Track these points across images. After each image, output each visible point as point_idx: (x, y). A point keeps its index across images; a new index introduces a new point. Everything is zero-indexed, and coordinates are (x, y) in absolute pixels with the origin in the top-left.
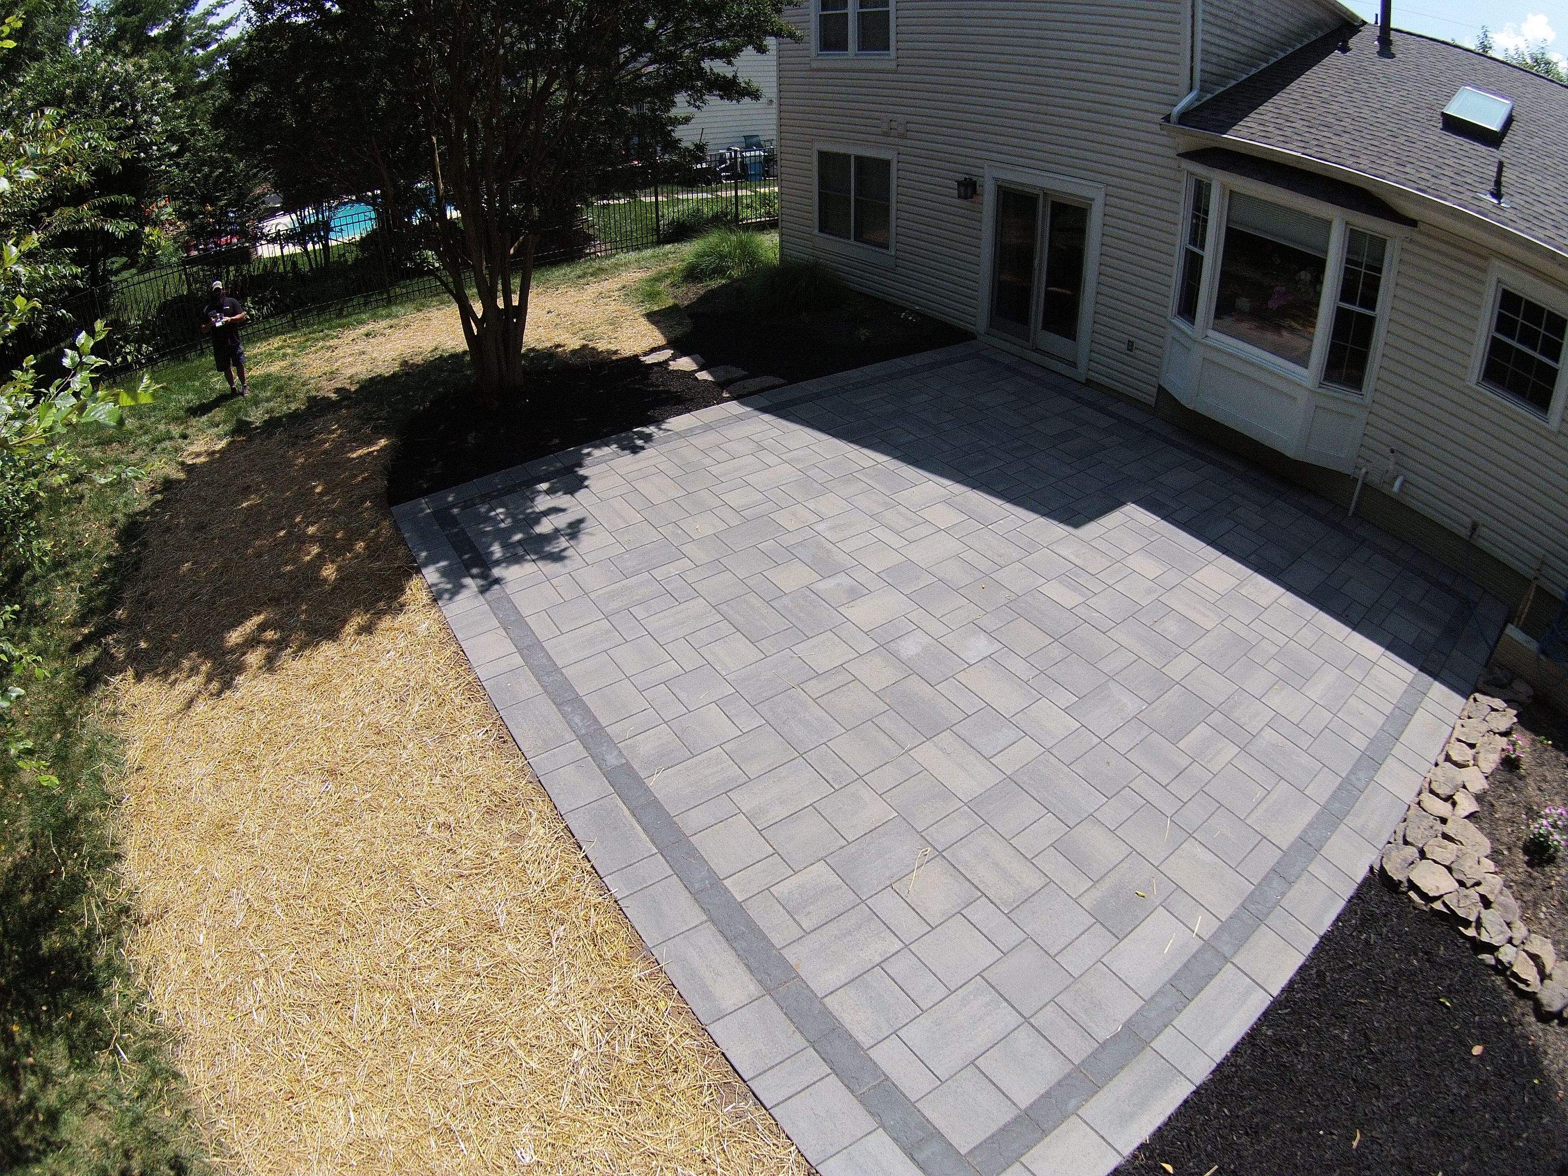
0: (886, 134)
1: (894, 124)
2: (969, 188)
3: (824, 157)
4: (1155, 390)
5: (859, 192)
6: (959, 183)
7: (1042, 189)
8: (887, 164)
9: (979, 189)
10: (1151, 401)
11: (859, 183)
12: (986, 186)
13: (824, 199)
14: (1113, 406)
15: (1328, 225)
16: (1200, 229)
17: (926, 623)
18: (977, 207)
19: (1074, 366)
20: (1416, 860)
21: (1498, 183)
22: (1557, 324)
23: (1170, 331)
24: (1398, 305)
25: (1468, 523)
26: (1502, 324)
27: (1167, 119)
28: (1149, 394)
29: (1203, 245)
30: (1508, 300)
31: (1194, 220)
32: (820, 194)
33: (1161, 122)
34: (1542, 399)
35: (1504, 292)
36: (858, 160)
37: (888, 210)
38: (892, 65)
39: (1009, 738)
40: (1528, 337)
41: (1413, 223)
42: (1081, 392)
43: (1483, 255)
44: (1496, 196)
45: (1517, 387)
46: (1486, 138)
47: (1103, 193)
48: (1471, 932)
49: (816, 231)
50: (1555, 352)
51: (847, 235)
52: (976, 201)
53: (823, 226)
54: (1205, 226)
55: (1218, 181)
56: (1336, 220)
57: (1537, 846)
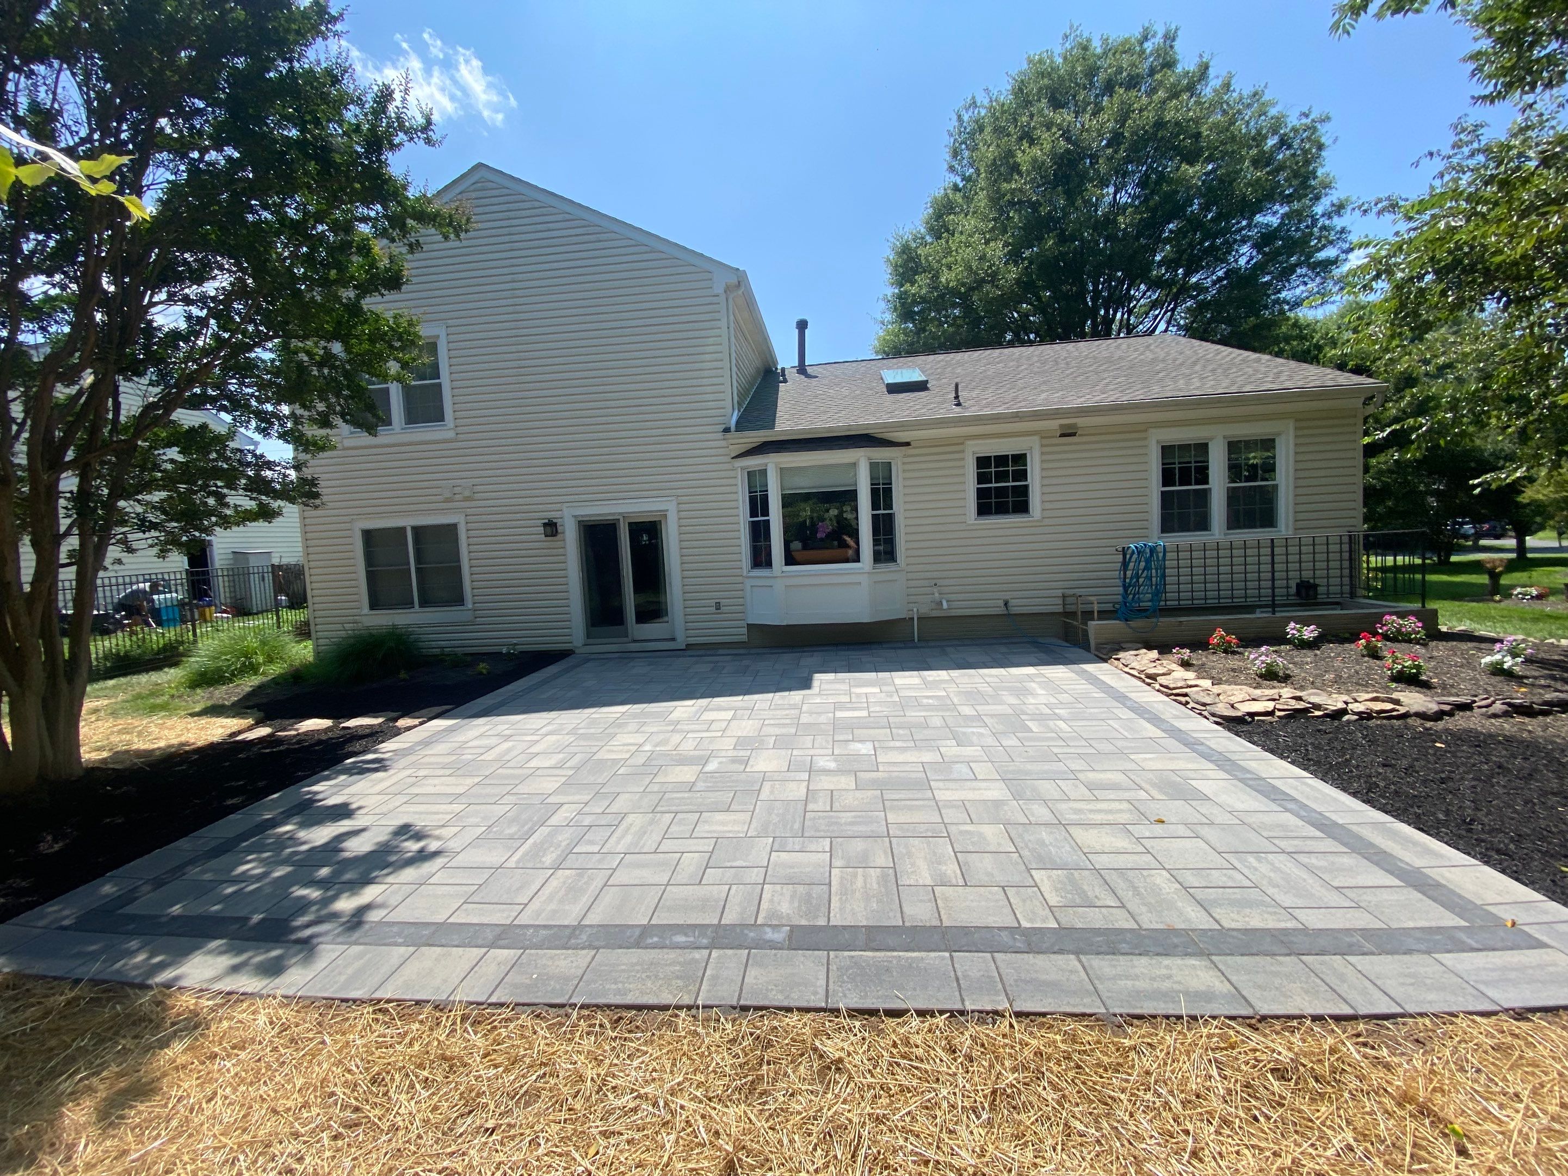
0: (447, 501)
1: (457, 490)
2: (551, 528)
3: (368, 536)
4: (745, 630)
5: (418, 559)
6: (545, 525)
7: (620, 514)
8: (452, 529)
9: (560, 529)
10: (745, 638)
11: (418, 552)
12: (567, 525)
13: (372, 578)
14: (721, 652)
15: (854, 465)
16: (759, 504)
17: (811, 752)
18: (560, 544)
19: (673, 639)
20: (1232, 706)
21: (957, 397)
22: (1020, 459)
23: (748, 583)
24: (908, 499)
25: (1001, 603)
26: (981, 478)
27: (727, 430)
28: (741, 634)
29: (766, 512)
30: (983, 462)
31: (753, 501)
32: (368, 572)
33: (720, 435)
34: (1022, 507)
35: (978, 459)
36: (416, 529)
37: (458, 569)
38: (451, 434)
39: (964, 769)
40: (1001, 476)
41: (908, 444)
42: (689, 653)
43: (959, 442)
44: (959, 404)
45: (1002, 509)
46: (921, 386)
47: (675, 503)
48: (1318, 713)
49: (366, 610)
50: (1022, 475)
51: (410, 604)
52: (559, 537)
53: (375, 604)
54: (765, 499)
55: (773, 463)
56: (861, 458)
57: (1271, 675)
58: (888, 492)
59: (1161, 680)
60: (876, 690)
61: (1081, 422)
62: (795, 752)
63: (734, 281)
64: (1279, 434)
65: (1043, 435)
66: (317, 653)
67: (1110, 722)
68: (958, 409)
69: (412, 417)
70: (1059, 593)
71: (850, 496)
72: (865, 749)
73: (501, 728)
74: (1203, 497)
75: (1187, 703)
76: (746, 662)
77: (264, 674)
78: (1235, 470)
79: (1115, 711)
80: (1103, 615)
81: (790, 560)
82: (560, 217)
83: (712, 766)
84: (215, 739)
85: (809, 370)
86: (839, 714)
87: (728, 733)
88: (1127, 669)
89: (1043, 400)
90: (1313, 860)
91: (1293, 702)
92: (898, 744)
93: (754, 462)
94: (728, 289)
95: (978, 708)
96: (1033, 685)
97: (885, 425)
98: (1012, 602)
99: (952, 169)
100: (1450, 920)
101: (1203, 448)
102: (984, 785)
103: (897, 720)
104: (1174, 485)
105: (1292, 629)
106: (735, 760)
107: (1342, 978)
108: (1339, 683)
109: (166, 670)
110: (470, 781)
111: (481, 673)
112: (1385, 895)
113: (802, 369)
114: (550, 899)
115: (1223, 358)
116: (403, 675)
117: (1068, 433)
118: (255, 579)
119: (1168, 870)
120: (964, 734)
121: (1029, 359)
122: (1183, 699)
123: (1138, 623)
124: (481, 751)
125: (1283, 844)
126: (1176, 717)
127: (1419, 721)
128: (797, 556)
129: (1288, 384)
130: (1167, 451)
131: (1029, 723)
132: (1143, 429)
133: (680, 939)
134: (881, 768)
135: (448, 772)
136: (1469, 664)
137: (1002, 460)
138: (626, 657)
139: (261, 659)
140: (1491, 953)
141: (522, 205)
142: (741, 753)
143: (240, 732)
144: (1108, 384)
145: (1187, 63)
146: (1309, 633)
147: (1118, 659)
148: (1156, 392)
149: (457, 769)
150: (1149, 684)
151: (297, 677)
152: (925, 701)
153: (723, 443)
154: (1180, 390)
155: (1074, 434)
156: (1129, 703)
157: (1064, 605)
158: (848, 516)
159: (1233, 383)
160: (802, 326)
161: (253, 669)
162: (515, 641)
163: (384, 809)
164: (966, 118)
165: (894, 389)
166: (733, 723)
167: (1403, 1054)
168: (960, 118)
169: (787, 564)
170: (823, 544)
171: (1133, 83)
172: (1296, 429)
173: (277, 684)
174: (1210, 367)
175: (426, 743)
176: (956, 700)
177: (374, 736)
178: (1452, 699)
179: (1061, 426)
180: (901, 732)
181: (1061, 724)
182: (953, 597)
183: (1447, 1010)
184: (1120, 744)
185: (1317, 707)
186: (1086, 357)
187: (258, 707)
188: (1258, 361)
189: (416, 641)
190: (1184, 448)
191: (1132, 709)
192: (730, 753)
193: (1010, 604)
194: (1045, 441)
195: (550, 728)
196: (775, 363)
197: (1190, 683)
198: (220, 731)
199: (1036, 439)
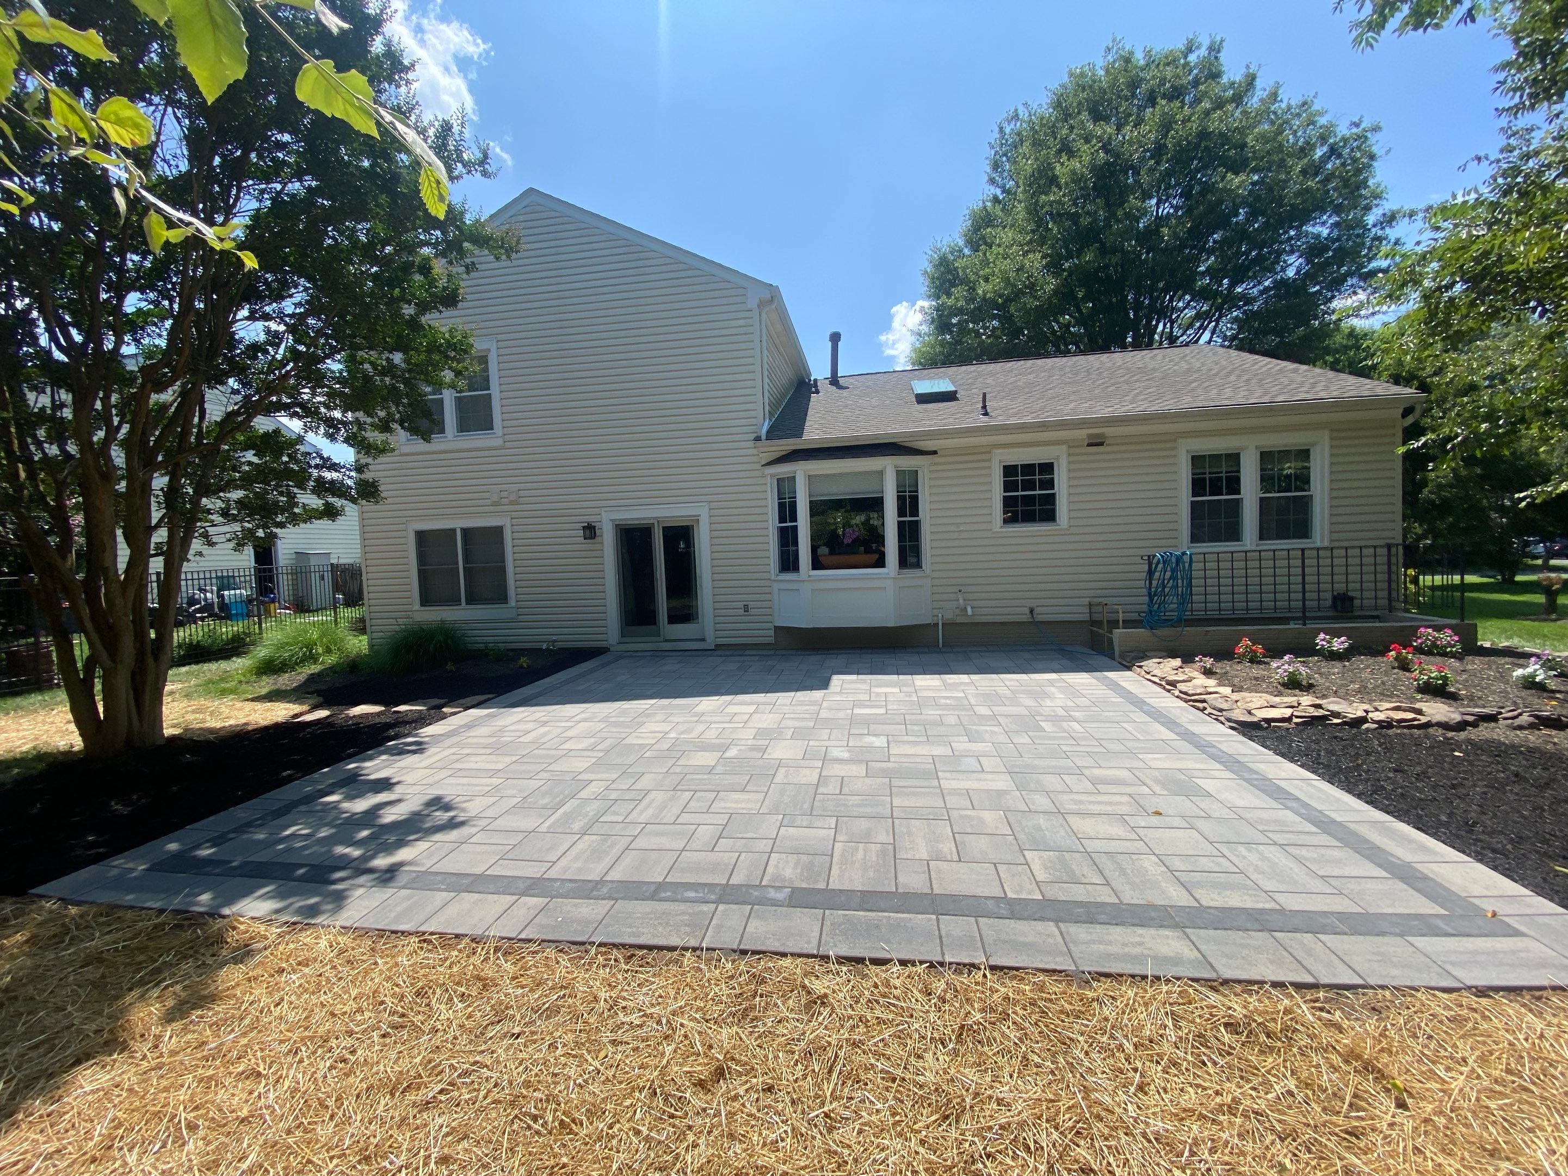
0: (494, 504)
1: (504, 494)
2: (590, 531)
3: (421, 536)
4: (772, 633)
5: (466, 559)
6: (584, 528)
7: (654, 518)
8: (498, 531)
9: (598, 532)
10: (772, 640)
11: (466, 552)
12: (605, 529)
13: (423, 575)
14: (747, 652)
15: (881, 473)
16: (787, 510)
17: (827, 743)
18: (598, 546)
19: (703, 640)
20: (1249, 712)
21: (984, 407)
22: (1048, 468)
23: (776, 586)
24: (934, 506)
25: (1027, 611)
26: (1008, 486)
27: (758, 439)
28: (768, 636)
29: (794, 519)
30: (1009, 471)
31: (781, 506)
32: (419, 571)
33: (751, 444)
34: (1049, 516)
35: (1005, 467)
36: (465, 531)
37: (503, 570)
38: (498, 442)
39: (973, 761)
40: (1029, 485)
41: (935, 452)
42: (718, 653)
43: (987, 450)
44: (986, 414)
45: (1029, 518)
46: (949, 397)
47: (707, 509)
48: (1336, 721)
49: (417, 606)
50: (1050, 484)
51: (457, 601)
52: (597, 539)
53: (425, 600)
54: (793, 506)
55: (801, 471)
56: (888, 466)
57: (1293, 684)
58: (915, 500)
59: (1182, 686)
60: (896, 690)
61: (1109, 431)
62: (811, 743)
63: (768, 296)
64: (1314, 444)
65: (1071, 444)
66: (371, 646)
67: (1125, 725)
68: (985, 418)
69: (464, 426)
70: (1086, 601)
71: (876, 504)
72: (880, 742)
73: (538, 715)
74: (1235, 508)
75: (1205, 709)
76: (769, 663)
77: (322, 663)
78: (1267, 480)
79: (1131, 715)
80: (1128, 624)
81: (817, 564)
82: (603, 238)
83: (732, 753)
84: (280, 720)
85: (841, 381)
86: (857, 711)
87: (750, 724)
88: (1148, 677)
89: (1070, 410)
90: (1304, 852)
91: (1312, 709)
92: (911, 739)
93: (784, 469)
94: (761, 304)
95: (995, 708)
96: (1053, 689)
97: (912, 434)
98: (1037, 610)
99: (992, 181)
100: (1428, 908)
101: (1234, 458)
102: (990, 776)
103: (913, 717)
104: (1205, 495)
105: (1321, 640)
106: (753, 748)
107: (1310, 953)
108: (1364, 693)
109: (234, 659)
110: (508, 760)
111: (521, 667)
112: (1370, 885)
113: (834, 381)
114: (576, 858)
115: (1261, 367)
116: (450, 667)
117: (1096, 442)
118: (315, 578)
119: (1157, 856)
120: (977, 731)
121: (1061, 369)
122: (1200, 705)
123: (1163, 632)
124: (518, 734)
125: (1275, 837)
126: (1192, 722)
127: (1440, 731)
128: (824, 560)
129: (1323, 394)
130: (1197, 460)
131: (1042, 724)
132: (1173, 438)
133: (691, 894)
134: (892, 759)
135: (489, 751)
136: (1503, 677)
137: (1029, 469)
138: (658, 655)
139: (320, 650)
140: (1465, 939)
141: (568, 227)
142: (760, 742)
143: (301, 714)
144: (1138, 394)
145: (1233, 73)
146: (1339, 644)
147: (1140, 667)
148: (1187, 402)
149: (497, 749)
150: (1169, 691)
151: (353, 666)
152: (943, 701)
153: (754, 451)
154: (1212, 400)
155: (1101, 444)
156: (1145, 708)
157: (1090, 613)
158: (875, 522)
159: (1265, 394)
160: (835, 338)
161: (313, 658)
162: (554, 638)
163: (431, 780)
164: (1008, 130)
165: (924, 399)
166: (755, 716)
167: (1357, 1019)
168: (1001, 130)
169: (814, 568)
170: (851, 549)
171: (1176, 94)
172: (1332, 439)
173: (336, 672)
174: (1246, 377)
175: (469, 726)
176: (973, 701)
177: (421, 721)
178: (1477, 710)
179: (1089, 436)
180: (916, 728)
181: (1075, 726)
182: (976, 604)
183: (1409, 984)
184: (1129, 744)
185: (1336, 715)
186: (1120, 367)
187: (319, 693)
188: (1295, 371)
189: (463, 635)
190: (1215, 458)
191: (1147, 713)
192: (750, 742)
193: (1035, 612)
194: (1073, 451)
195: (583, 716)
196: (809, 375)
197: (1210, 690)
198: (284, 712)
199: (1064, 447)
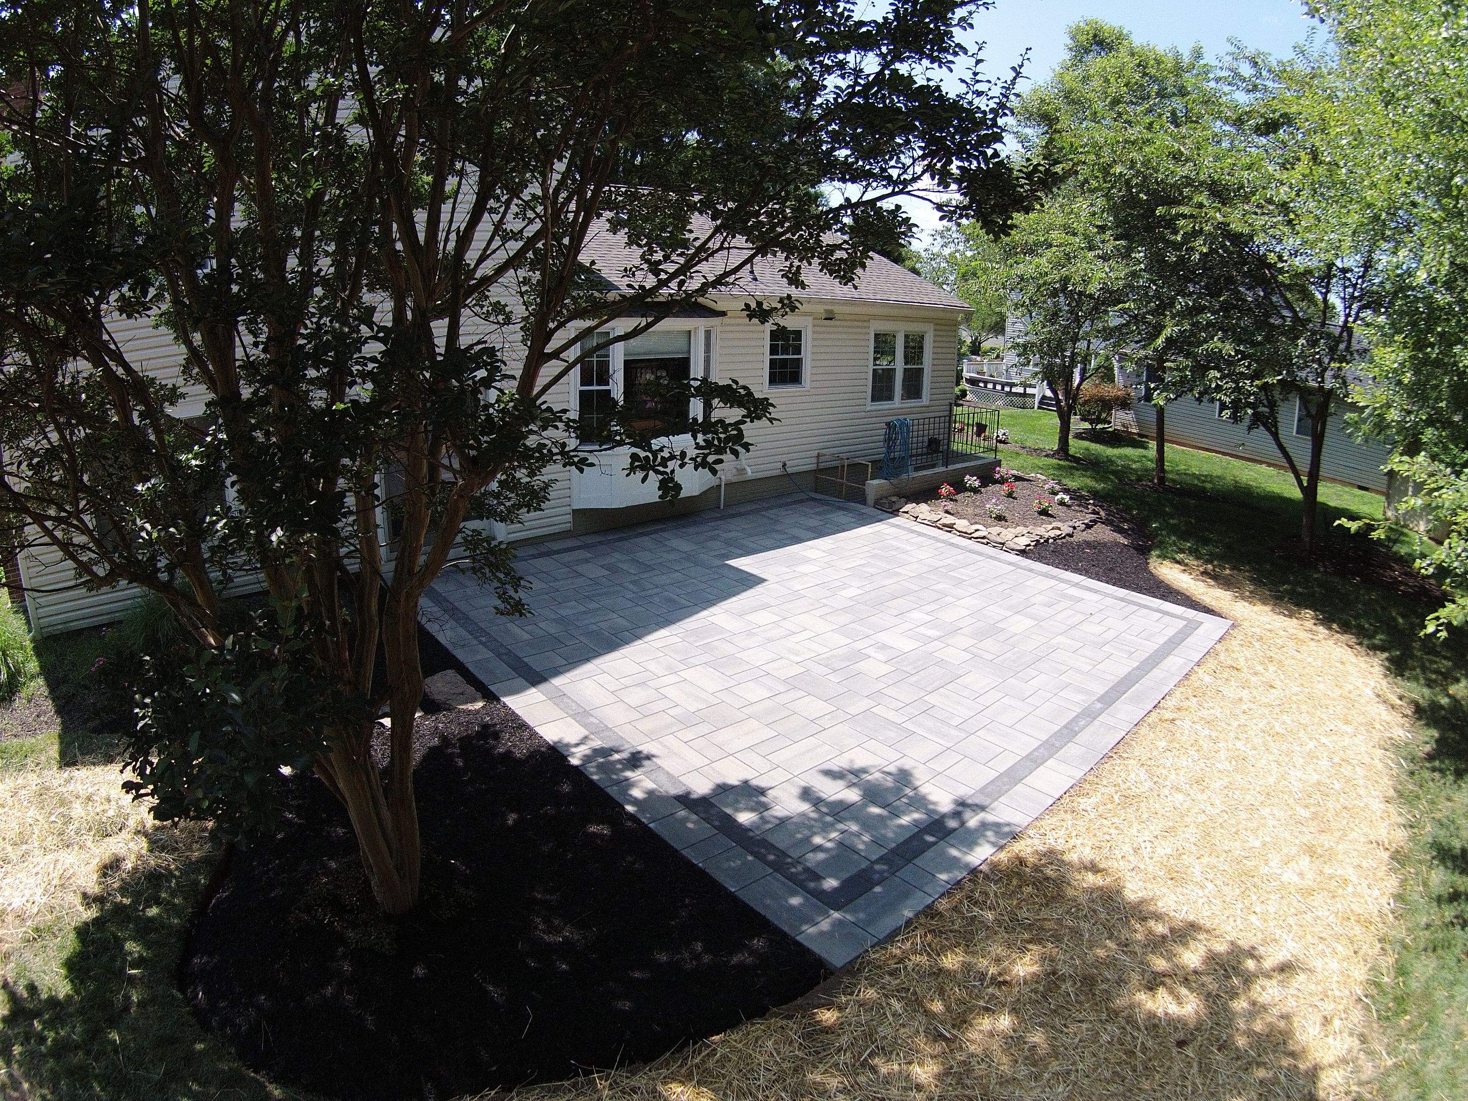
4: (569, 518)
10: (569, 526)
15: (689, 333)
16: (595, 372)
20: (1014, 542)
21: (752, 271)
22: (798, 334)
25: (780, 465)
26: (774, 350)
28: (567, 522)
29: (604, 381)
30: (775, 335)
31: (585, 367)
34: (797, 378)
35: (771, 332)
40: (785, 350)
41: (723, 314)
44: (756, 279)
45: (785, 380)
48: (1042, 541)
50: (798, 349)
54: (606, 365)
56: (701, 327)
57: (998, 517)
61: (837, 309)
64: (925, 333)
65: (815, 317)
70: (817, 453)
71: (684, 365)
74: (892, 373)
75: (987, 543)
78: (906, 356)
101: (892, 337)
105: (968, 480)
117: (830, 317)
123: (895, 481)
130: (878, 336)
137: (786, 334)
146: (976, 482)
147: (905, 513)
150: (949, 531)
155: (832, 319)
157: (818, 463)
172: (933, 330)
179: (826, 311)
190: (885, 335)
193: (787, 466)
194: (814, 322)
197: (973, 528)
199: (811, 318)
